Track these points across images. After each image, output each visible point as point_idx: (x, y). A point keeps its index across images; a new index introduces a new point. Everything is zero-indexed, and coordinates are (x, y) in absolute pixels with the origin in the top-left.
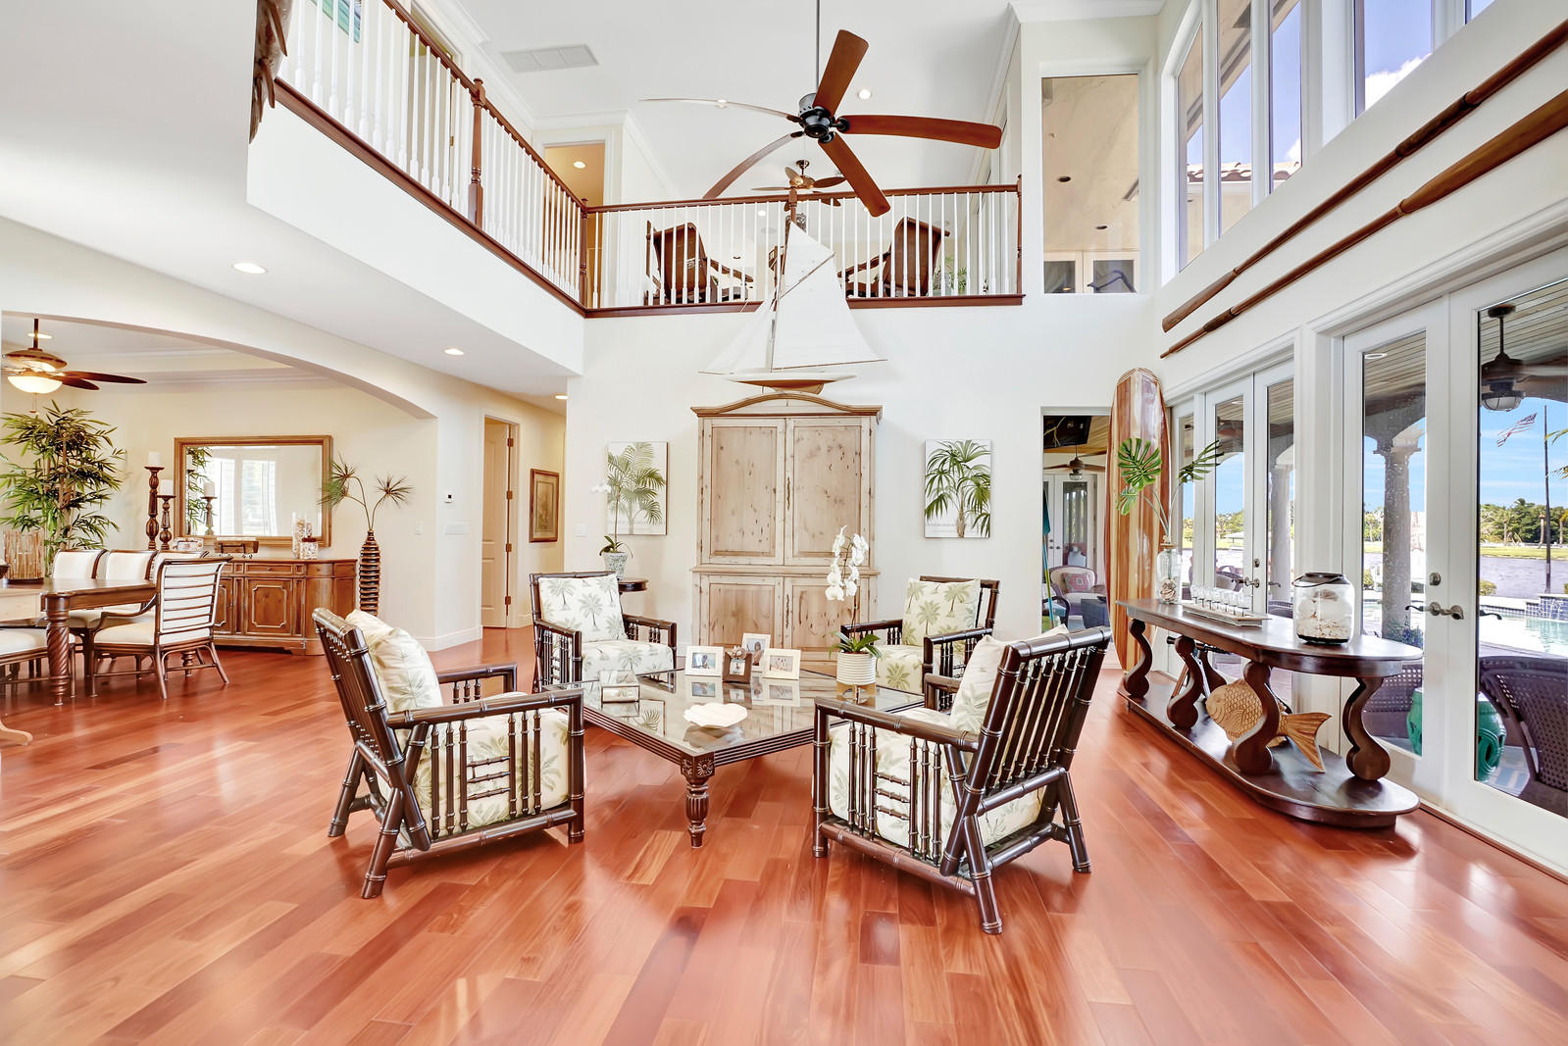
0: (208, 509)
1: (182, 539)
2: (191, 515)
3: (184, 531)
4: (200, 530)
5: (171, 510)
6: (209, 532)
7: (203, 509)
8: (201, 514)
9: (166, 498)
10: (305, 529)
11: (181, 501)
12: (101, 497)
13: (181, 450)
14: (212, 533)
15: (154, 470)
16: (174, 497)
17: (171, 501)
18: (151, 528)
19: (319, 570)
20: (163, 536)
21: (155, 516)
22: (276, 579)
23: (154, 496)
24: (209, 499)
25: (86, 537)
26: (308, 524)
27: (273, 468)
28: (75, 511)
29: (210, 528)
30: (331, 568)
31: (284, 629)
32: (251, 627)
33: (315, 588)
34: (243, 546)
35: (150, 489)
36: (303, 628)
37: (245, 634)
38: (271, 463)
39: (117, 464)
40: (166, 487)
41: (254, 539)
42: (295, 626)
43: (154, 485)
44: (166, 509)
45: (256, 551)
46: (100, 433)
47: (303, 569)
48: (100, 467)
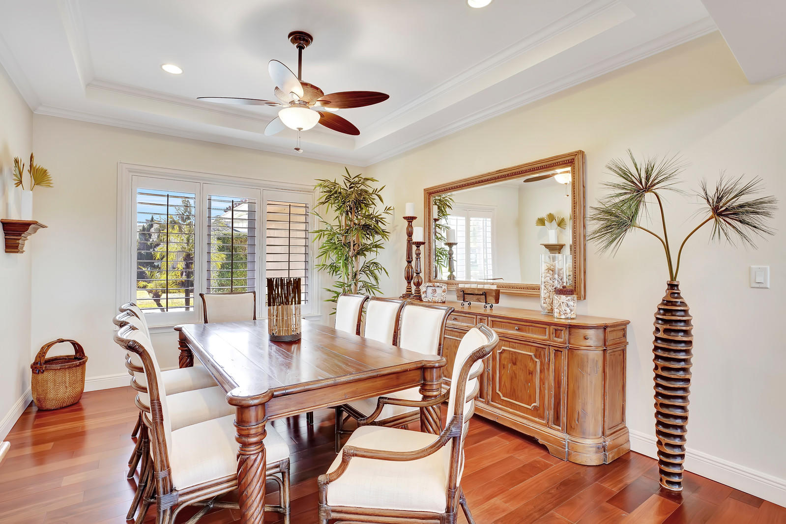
0: (451, 254)
1: (430, 284)
2: (438, 261)
3: (432, 278)
4: (444, 274)
5: (422, 256)
6: (451, 277)
7: (446, 255)
8: (444, 260)
9: (418, 244)
10: (556, 276)
11: (430, 246)
12: (376, 246)
13: (429, 199)
14: (454, 277)
15: (410, 219)
16: (423, 243)
17: (422, 247)
18: (408, 273)
19: (586, 338)
20: (416, 280)
21: (411, 262)
22: (525, 343)
23: (410, 242)
24: (450, 245)
25: (368, 280)
26: (560, 270)
27: (489, 223)
28: (361, 259)
29: (452, 273)
30: (602, 336)
31: (537, 412)
32: (495, 397)
33: (582, 365)
34: (484, 295)
35: (407, 237)
36: (564, 419)
37: (488, 403)
38: (488, 219)
39: (387, 218)
40: (418, 236)
41: (494, 287)
42: (552, 412)
43: (410, 234)
44: (418, 254)
45: (497, 301)
46: (375, 191)
47: (565, 335)
48: (377, 221)
